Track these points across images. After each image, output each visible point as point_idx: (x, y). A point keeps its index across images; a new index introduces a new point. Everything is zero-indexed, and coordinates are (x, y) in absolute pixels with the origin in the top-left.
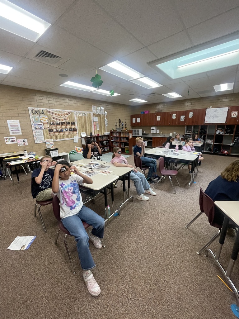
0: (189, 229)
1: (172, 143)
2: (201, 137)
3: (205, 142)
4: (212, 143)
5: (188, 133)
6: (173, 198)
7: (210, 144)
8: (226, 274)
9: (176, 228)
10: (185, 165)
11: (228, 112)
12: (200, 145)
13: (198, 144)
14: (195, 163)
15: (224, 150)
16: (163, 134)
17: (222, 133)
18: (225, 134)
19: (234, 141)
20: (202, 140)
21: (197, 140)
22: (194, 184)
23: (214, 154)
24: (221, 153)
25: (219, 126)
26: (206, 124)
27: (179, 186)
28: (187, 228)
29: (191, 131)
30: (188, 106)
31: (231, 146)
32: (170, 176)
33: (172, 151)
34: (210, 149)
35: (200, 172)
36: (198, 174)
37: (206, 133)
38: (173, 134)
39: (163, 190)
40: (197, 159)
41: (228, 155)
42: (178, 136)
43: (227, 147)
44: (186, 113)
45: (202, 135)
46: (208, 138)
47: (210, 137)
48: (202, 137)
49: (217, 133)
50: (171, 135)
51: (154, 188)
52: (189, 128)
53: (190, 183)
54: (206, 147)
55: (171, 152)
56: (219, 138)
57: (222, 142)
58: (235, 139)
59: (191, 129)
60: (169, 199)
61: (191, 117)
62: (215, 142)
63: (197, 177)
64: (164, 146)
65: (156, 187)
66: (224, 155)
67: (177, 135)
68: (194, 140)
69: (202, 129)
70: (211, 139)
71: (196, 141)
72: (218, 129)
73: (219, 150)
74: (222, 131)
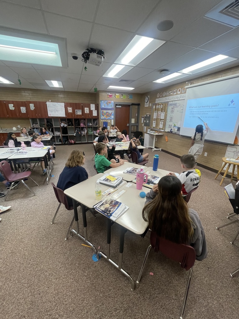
0: (55, 223)
1: (16, 140)
2: (49, 130)
3: (54, 134)
4: (61, 135)
5: (35, 127)
6: (33, 201)
7: (59, 136)
8: (84, 239)
9: (42, 231)
10: (36, 162)
11: (65, 107)
12: (49, 139)
13: (47, 137)
14: (47, 158)
15: (71, 140)
16: (3, 129)
17: (66, 125)
18: (68, 126)
19: (76, 132)
20: (51, 133)
21: (45, 133)
22: (52, 177)
23: (65, 144)
24: (70, 142)
25: (62, 119)
26: (50, 118)
27: (37, 185)
28: (53, 223)
29: (37, 124)
30: (26, 97)
31: (75, 136)
32: (22, 180)
33: (18, 150)
34: (60, 141)
35: (56, 165)
36: (55, 167)
37: (53, 126)
38: (17, 128)
39: (18, 198)
40: (48, 153)
41: (75, 144)
42: (24, 130)
43: (72, 137)
44: (26, 105)
45: (50, 128)
46: (56, 131)
47: (58, 129)
48: (51, 129)
49: (62, 126)
50: (14, 129)
51: (5, 201)
52: (34, 121)
53: (47, 179)
54: (56, 139)
55: (16, 152)
56: (65, 130)
57: (67, 133)
58: (75, 130)
59: (37, 121)
60: (28, 205)
61: (33, 109)
62: (63, 134)
63: (54, 170)
64: (6, 144)
65: (8, 199)
66: (71, 144)
67: (22, 130)
68: (42, 133)
69: (48, 122)
70: (59, 131)
71: (45, 135)
72: (62, 122)
73: (68, 140)
74: (65, 123)
